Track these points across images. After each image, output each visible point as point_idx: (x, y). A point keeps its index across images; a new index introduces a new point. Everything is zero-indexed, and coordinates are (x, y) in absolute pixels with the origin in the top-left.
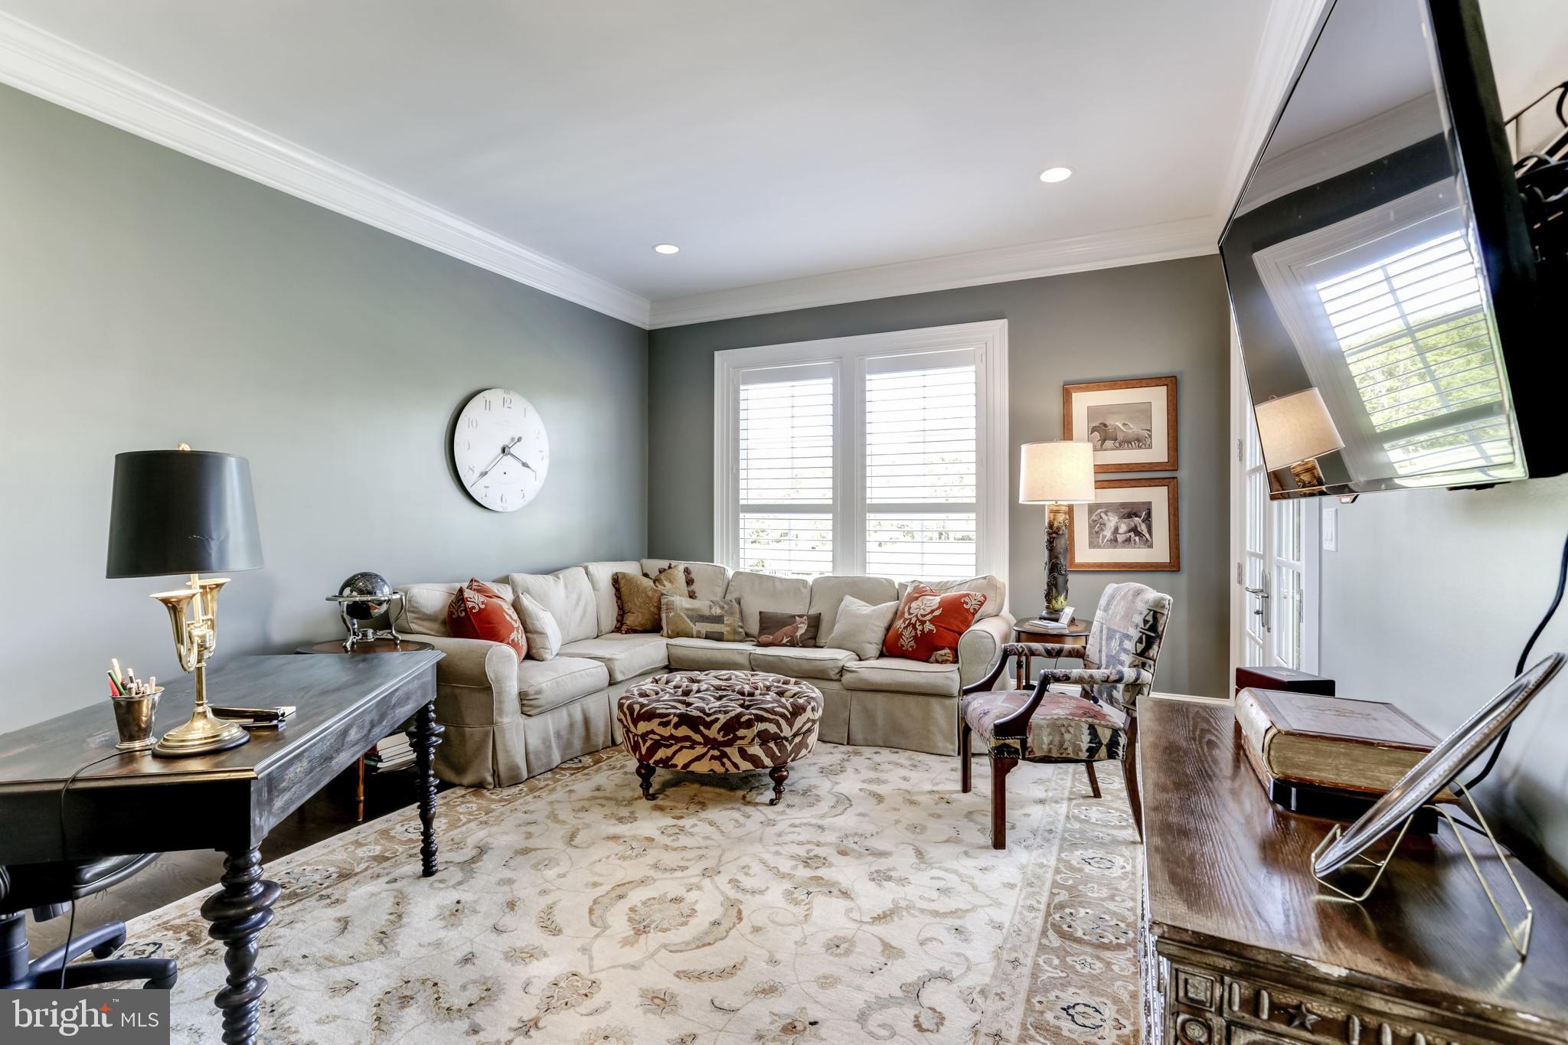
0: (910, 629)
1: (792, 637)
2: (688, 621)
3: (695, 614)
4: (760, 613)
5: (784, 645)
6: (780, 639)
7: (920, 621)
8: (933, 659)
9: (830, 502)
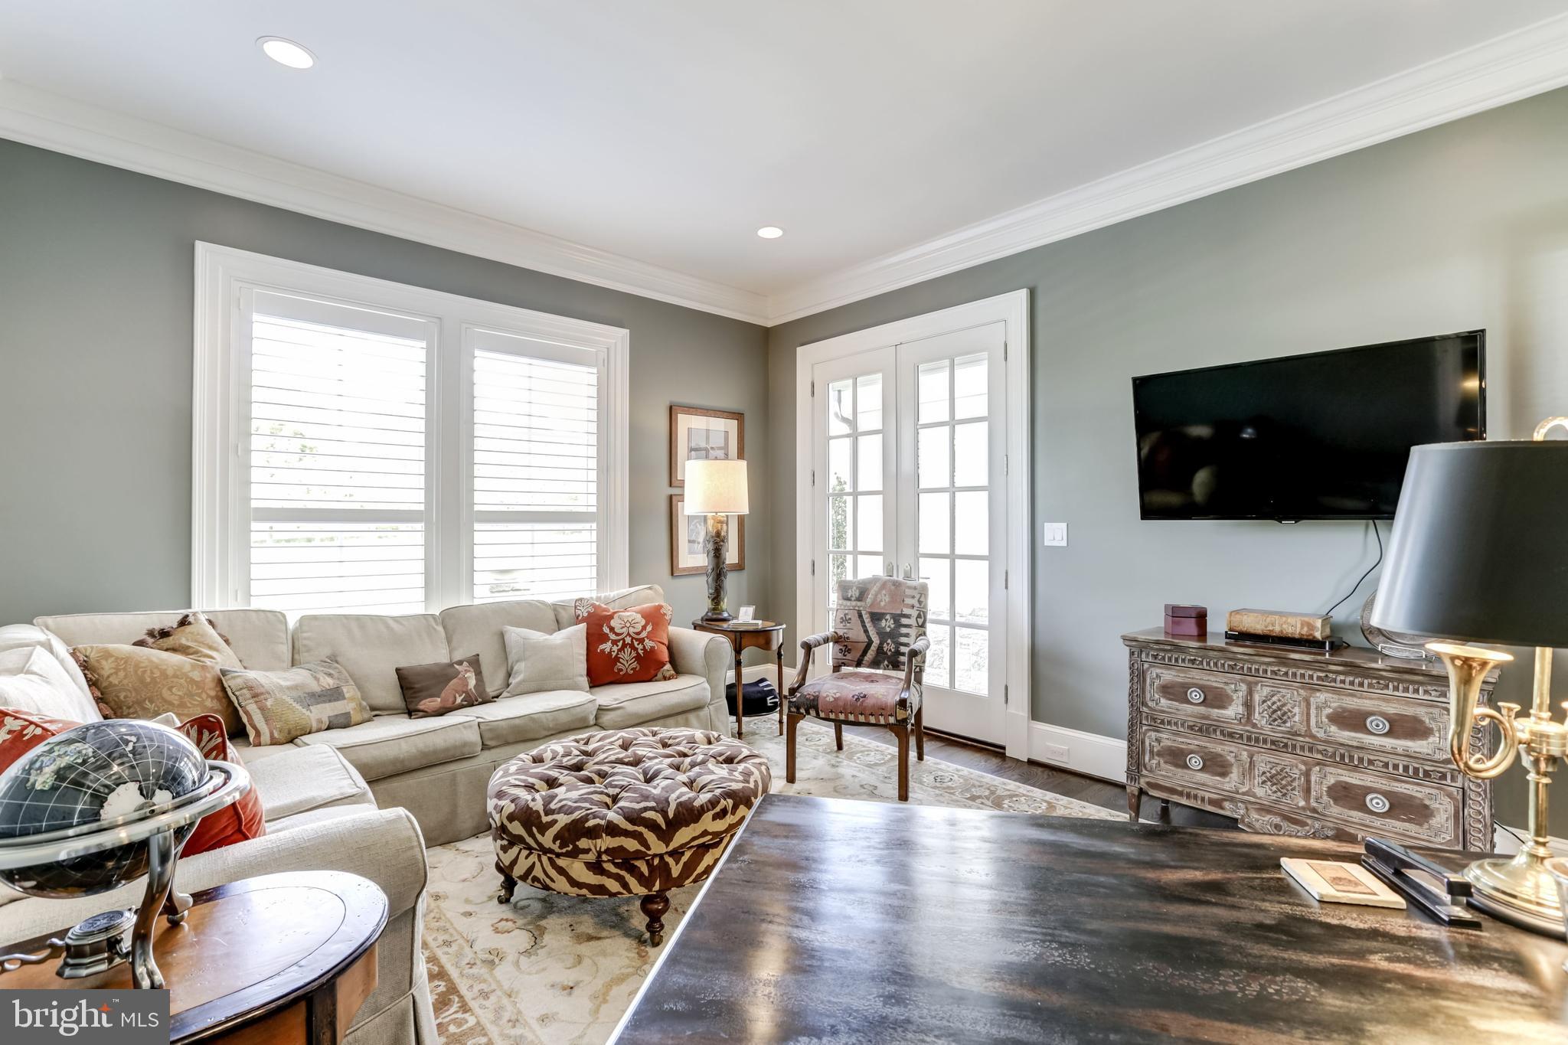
0: (628, 650)
1: (467, 692)
2: (298, 707)
3: (300, 693)
4: (398, 670)
5: (461, 707)
6: (451, 700)
7: (637, 640)
8: (660, 675)
9: (422, 507)
